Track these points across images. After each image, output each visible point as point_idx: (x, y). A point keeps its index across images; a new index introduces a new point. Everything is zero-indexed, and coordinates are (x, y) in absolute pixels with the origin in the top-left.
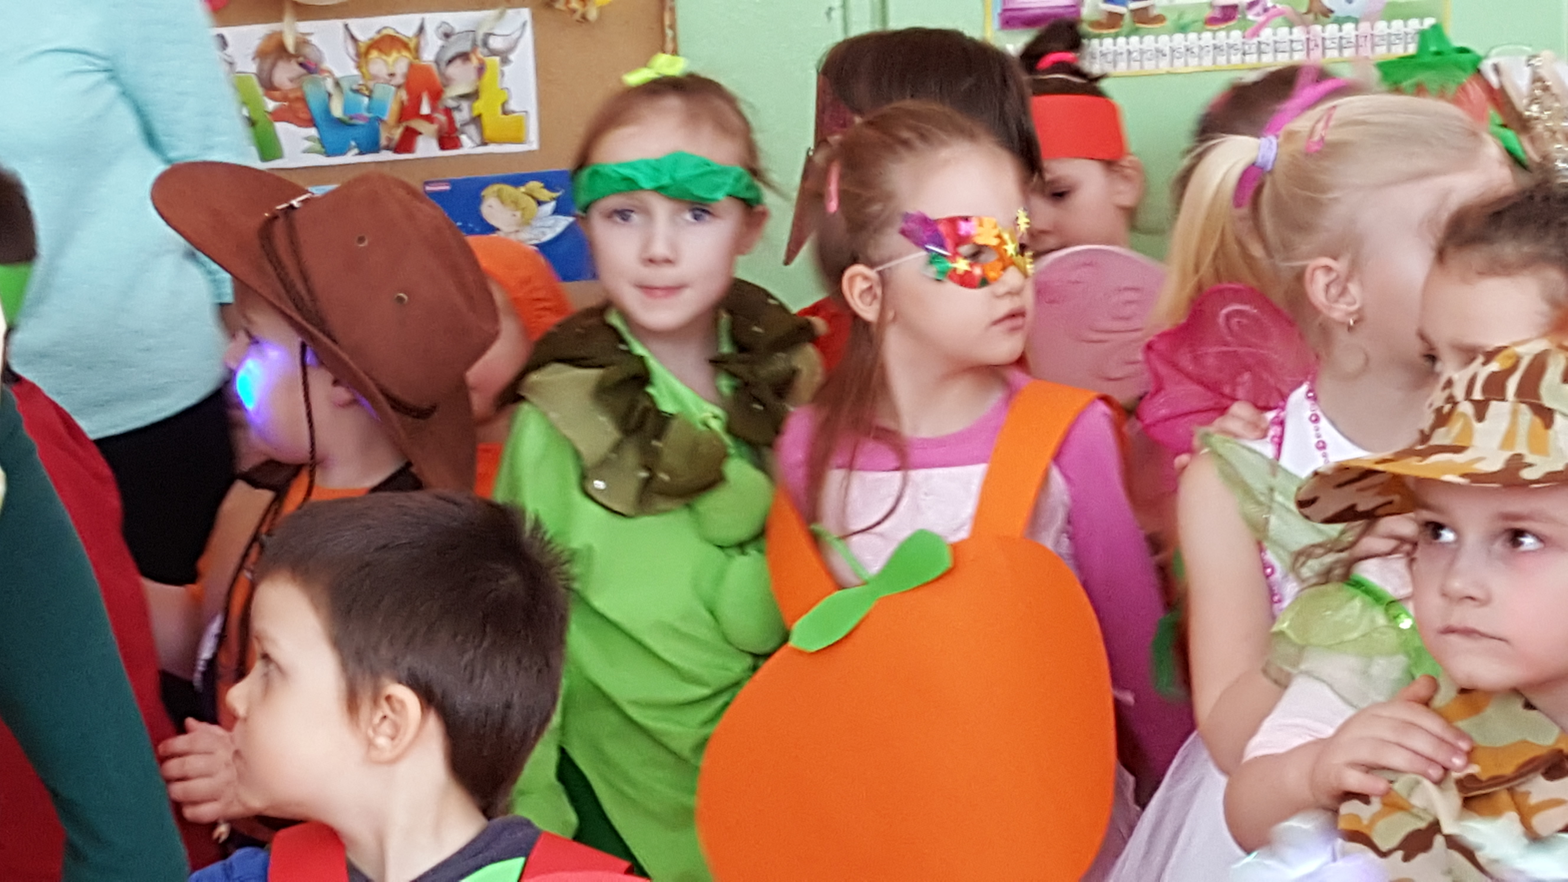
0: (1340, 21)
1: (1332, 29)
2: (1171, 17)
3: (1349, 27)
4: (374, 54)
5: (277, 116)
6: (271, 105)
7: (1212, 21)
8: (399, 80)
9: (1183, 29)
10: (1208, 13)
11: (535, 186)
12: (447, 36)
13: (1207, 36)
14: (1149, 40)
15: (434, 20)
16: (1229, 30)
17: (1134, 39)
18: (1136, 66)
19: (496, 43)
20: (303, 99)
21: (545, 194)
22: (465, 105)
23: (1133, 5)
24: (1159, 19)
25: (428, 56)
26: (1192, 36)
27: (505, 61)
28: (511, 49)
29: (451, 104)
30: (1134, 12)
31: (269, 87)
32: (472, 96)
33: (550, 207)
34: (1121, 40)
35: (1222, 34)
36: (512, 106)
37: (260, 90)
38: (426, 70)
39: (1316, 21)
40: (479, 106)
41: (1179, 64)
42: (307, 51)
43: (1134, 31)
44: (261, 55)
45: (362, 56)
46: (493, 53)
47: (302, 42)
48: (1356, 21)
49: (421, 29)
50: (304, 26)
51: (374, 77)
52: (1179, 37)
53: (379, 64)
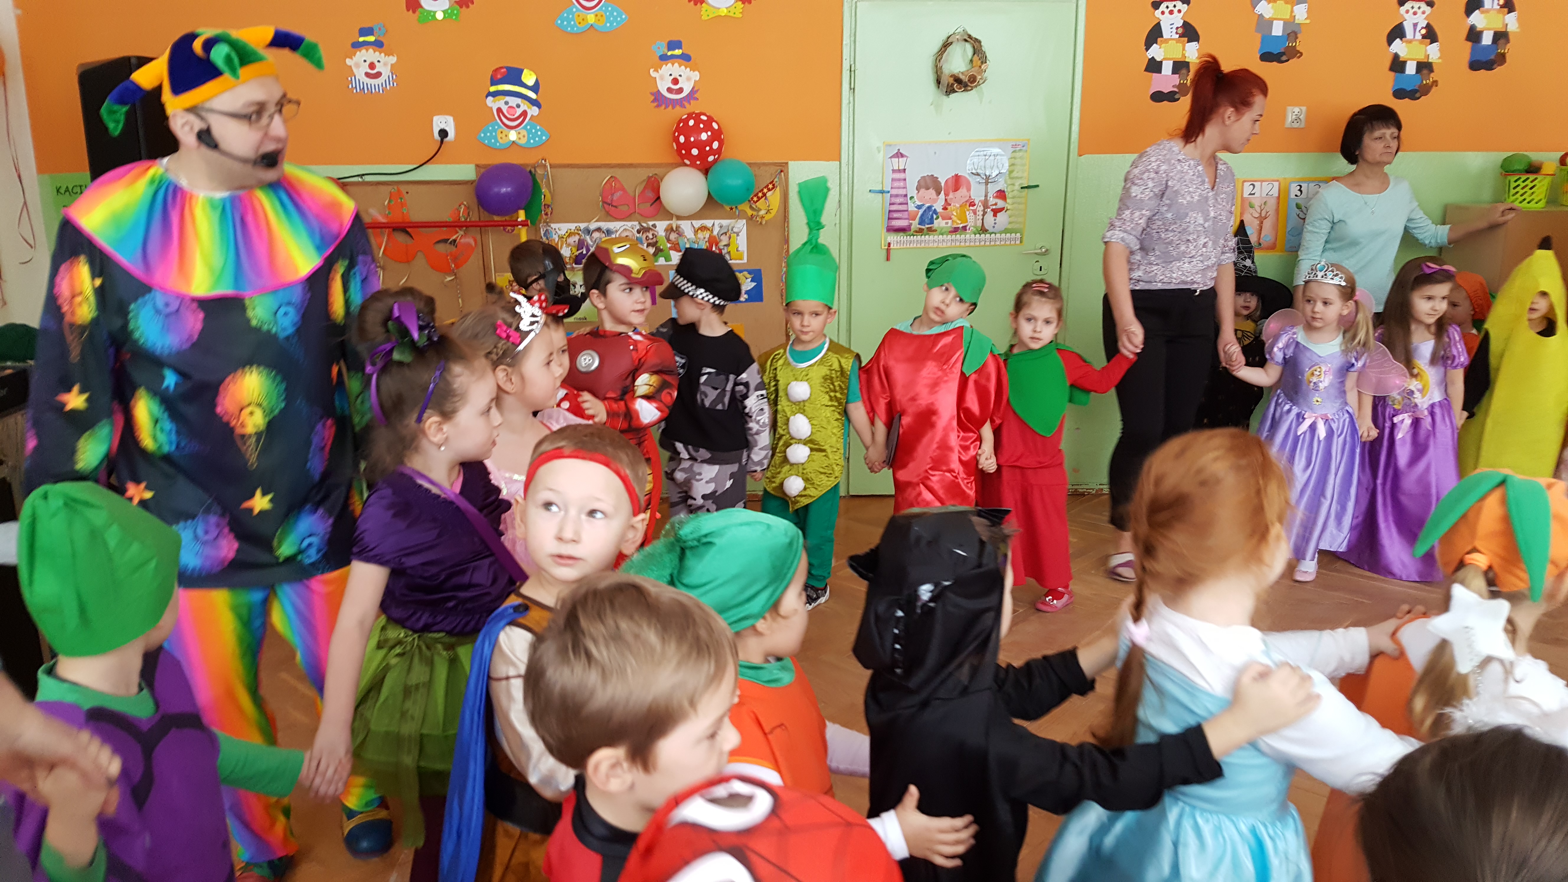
0: (991, 234)
1: (988, 235)
2: (939, 230)
3: (993, 235)
4: (699, 231)
5: (670, 249)
6: (669, 245)
7: (951, 232)
8: (706, 239)
9: (942, 234)
10: (951, 229)
11: (745, 273)
12: (721, 227)
13: (949, 236)
14: (931, 237)
15: (717, 222)
16: (956, 235)
17: (927, 237)
18: (927, 245)
19: (735, 230)
20: (678, 244)
21: (748, 276)
22: (725, 248)
23: (927, 226)
24: (935, 231)
25: (715, 233)
26: (945, 236)
27: (738, 235)
28: (740, 232)
29: (722, 247)
30: (927, 228)
31: (668, 240)
32: (728, 245)
33: (750, 280)
34: (923, 237)
35: (954, 236)
36: (739, 249)
37: (666, 241)
38: (715, 237)
39: (983, 233)
40: (730, 249)
41: (940, 245)
42: (680, 230)
43: (928, 234)
44: (666, 230)
45: (696, 232)
46: (734, 233)
47: (678, 227)
48: (995, 234)
49: (714, 224)
50: (679, 222)
51: (699, 239)
52: (941, 236)
53: (700, 235)
